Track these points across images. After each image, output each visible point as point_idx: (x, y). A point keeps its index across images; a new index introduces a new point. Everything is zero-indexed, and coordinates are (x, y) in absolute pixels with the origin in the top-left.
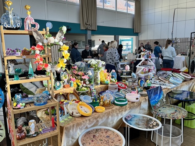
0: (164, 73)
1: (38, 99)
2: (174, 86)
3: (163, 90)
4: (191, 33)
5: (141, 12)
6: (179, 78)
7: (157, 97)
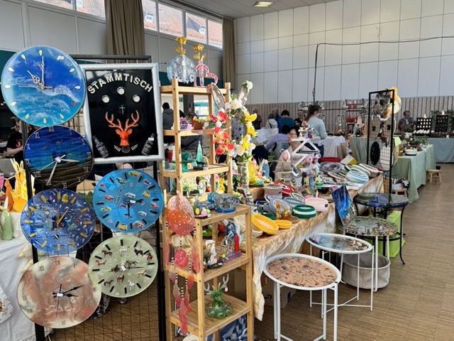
0: (335, 166)
1: (225, 202)
2: (360, 185)
3: (350, 193)
4: (370, 93)
5: (236, 45)
6: (362, 172)
7: (345, 204)
